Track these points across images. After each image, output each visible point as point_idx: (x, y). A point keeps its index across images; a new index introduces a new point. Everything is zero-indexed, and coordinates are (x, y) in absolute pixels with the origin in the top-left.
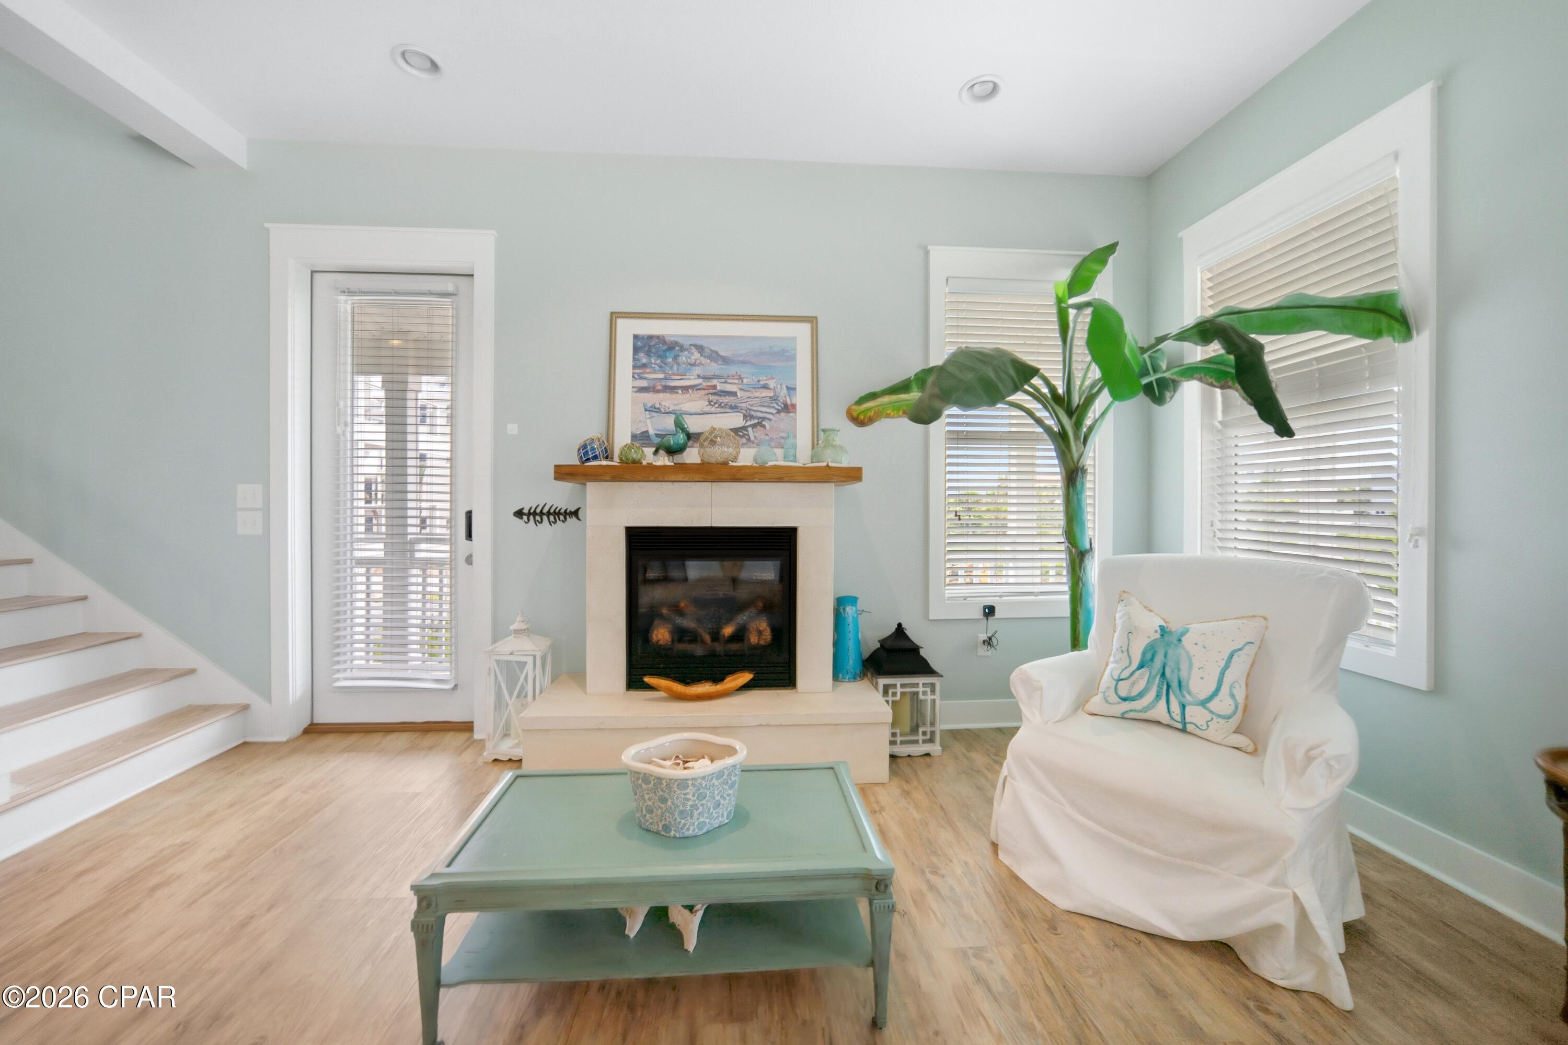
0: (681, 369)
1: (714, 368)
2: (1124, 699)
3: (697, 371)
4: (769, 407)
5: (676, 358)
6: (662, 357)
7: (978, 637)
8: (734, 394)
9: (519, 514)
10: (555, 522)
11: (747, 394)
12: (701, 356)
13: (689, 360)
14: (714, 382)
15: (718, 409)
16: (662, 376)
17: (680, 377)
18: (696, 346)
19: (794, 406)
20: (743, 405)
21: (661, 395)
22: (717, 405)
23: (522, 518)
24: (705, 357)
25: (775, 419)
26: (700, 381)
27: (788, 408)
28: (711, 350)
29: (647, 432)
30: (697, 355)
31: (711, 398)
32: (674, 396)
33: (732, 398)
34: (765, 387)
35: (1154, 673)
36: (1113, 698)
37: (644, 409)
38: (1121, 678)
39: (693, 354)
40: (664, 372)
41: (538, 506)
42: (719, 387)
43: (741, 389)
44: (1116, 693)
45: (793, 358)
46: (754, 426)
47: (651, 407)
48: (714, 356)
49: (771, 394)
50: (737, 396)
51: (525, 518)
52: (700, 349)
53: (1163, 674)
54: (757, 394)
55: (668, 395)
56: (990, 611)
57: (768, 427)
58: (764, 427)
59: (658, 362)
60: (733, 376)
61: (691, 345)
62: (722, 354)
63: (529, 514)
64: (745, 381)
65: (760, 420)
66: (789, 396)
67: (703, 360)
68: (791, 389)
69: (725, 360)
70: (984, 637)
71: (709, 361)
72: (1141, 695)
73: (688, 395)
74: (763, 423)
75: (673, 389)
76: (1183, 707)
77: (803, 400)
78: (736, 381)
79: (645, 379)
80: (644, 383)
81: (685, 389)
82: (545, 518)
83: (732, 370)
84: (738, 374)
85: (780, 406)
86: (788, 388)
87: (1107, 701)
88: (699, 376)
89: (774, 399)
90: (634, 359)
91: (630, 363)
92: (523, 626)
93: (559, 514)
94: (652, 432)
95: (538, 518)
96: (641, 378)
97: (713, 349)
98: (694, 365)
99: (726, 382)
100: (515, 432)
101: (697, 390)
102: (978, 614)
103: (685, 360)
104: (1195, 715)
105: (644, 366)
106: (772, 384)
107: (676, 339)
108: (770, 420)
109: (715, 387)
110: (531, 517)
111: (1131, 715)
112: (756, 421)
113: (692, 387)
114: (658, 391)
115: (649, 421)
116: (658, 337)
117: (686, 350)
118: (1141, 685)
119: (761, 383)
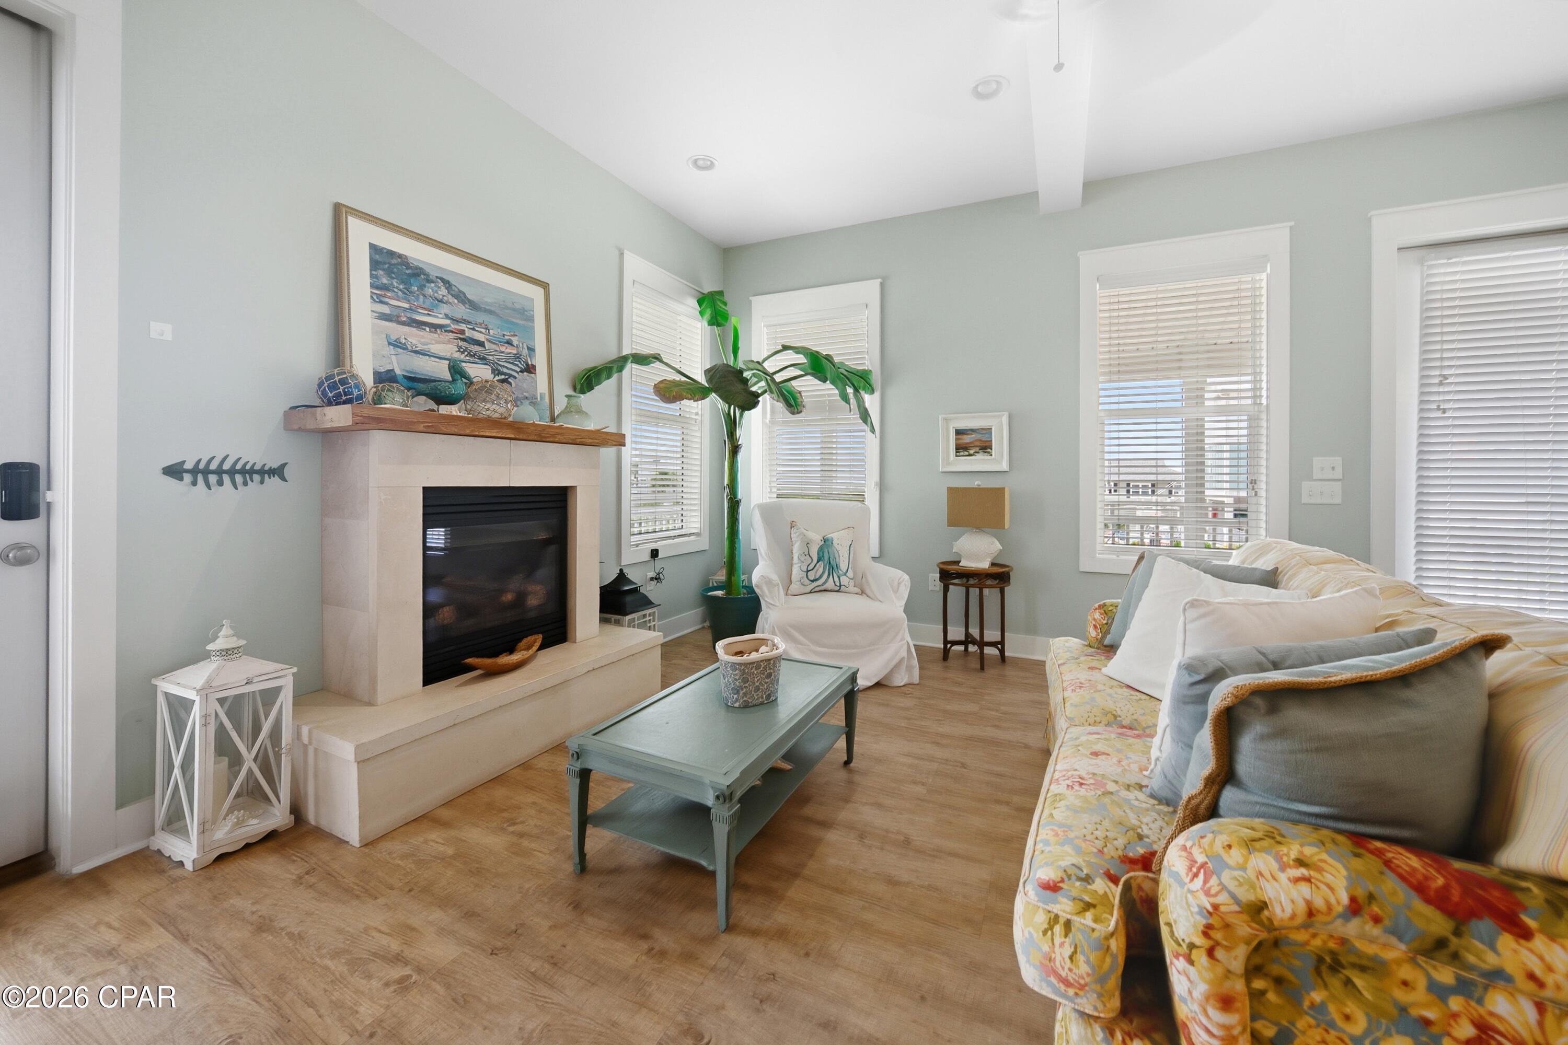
0: (428, 303)
1: (461, 311)
2: (813, 581)
3: (445, 309)
4: (512, 363)
5: (421, 287)
6: (406, 282)
7: (647, 575)
8: (481, 344)
9: (174, 471)
10: (245, 484)
11: (494, 347)
12: (448, 292)
13: (436, 295)
14: (463, 327)
15: (468, 358)
16: (406, 306)
17: (426, 312)
18: (442, 279)
19: (534, 367)
20: (491, 358)
21: (406, 329)
22: (466, 353)
23: (181, 479)
24: (452, 295)
25: (520, 377)
26: (447, 322)
27: (530, 369)
28: (459, 289)
29: (393, 370)
30: (443, 291)
31: (461, 343)
32: (421, 333)
33: (481, 349)
34: (509, 343)
35: (826, 562)
36: (807, 582)
37: (387, 343)
38: (809, 569)
39: (439, 288)
40: (408, 301)
41: (213, 458)
42: (468, 333)
43: (488, 340)
44: (808, 579)
45: (531, 319)
46: (502, 381)
47: (395, 341)
48: (461, 297)
49: (515, 352)
50: (484, 346)
51: (188, 478)
52: (447, 284)
53: (830, 563)
54: (503, 349)
55: (414, 330)
56: (654, 553)
57: (513, 385)
58: (510, 383)
59: (401, 287)
60: (481, 324)
61: (437, 277)
62: (468, 296)
63: (195, 471)
64: (491, 332)
65: (507, 377)
66: (530, 356)
67: (451, 299)
68: (531, 350)
69: (474, 306)
70: (652, 574)
71: (456, 301)
72: (821, 577)
73: (436, 335)
74: (510, 380)
75: (420, 324)
76: (839, 577)
77: (540, 361)
78: (483, 331)
79: (387, 303)
80: (386, 310)
81: (435, 327)
82: (226, 478)
83: (480, 317)
84: (485, 323)
85: (523, 365)
86: (528, 348)
87: (803, 585)
88: (447, 316)
89: (518, 357)
90: (372, 276)
91: (367, 280)
92: (233, 643)
93: (252, 472)
94: (398, 372)
95: (213, 478)
96: (381, 302)
97: (461, 289)
98: (441, 301)
99: (473, 329)
100: (168, 336)
101: (446, 331)
102: (647, 556)
103: (432, 293)
104: (844, 580)
105: (384, 288)
106: (515, 341)
107: (421, 266)
108: (515, 378)
109: (463, 332)
110: (200, 478)
111: (817, 589)
112: (503, 377)
113: (440, 327)
114: (403, 323)
115: (393, 357)
116: (400, 256)
117: (433, 282)
118: (821, 570)
119: (506, 337)
